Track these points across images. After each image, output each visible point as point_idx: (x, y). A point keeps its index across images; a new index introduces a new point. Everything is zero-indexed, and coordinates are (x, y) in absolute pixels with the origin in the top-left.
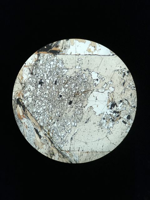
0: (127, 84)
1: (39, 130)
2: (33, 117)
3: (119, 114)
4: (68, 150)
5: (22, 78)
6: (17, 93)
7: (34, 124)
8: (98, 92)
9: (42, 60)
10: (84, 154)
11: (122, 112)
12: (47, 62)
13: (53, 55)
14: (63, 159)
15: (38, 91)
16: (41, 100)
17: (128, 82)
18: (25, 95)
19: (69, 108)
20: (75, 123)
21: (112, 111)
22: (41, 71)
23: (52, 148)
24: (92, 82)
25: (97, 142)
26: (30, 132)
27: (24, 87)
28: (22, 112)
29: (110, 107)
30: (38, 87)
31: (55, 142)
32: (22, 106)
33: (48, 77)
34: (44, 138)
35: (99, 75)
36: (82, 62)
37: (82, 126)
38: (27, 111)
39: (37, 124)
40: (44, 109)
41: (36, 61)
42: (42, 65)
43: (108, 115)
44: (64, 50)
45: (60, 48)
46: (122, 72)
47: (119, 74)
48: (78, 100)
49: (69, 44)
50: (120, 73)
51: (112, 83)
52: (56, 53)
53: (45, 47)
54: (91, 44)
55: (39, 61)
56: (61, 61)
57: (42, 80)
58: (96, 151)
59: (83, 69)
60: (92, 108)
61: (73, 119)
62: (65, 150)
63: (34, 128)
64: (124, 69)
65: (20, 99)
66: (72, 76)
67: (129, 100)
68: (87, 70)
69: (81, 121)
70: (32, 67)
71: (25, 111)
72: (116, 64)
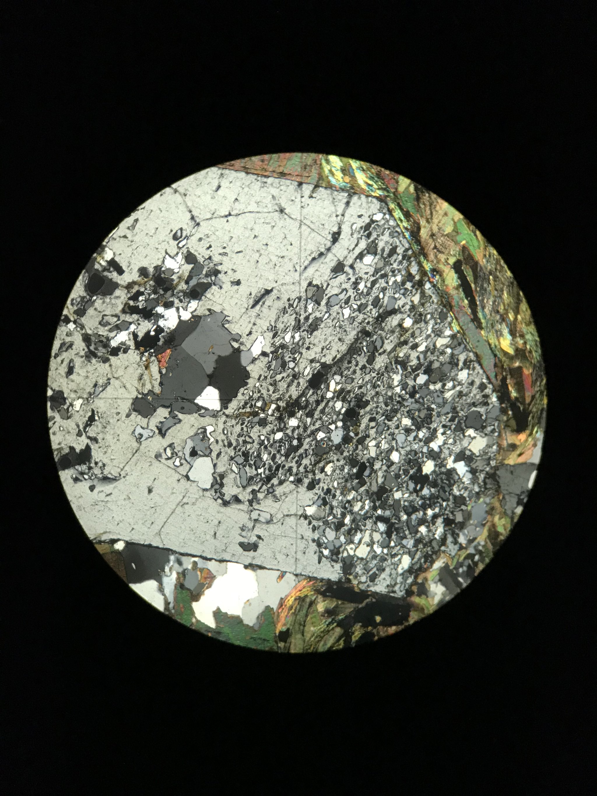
0: (77, 416)
1: (460, 293)
2: (472, 350)
3: (131, 303)
4: (355, 198)
6: (520, 455)
7: (473, 320)
9: (400, 571)
10: (298, 170)
11: (121, 307)
13: (355, 582)
17: (73, 425)
18: (489, 441)
20: (311, 299)
21: (156, 318)
24: (216, 449)
25: (239, 207)
27: (488, 476)
29: (163, 337)
30: (436, 466)
31: (404, 237)
32: (509, 400)
34: (442, 257)
35: (183, 470)
36: (244, 534)
37: (288, 279)
38: (492, 375)
40: (425, 372)
41: (426, 570)
43: (178, 309)
44: (306, 596)
45: (322, 606)
46: (90, 468)
47: (105, 461)
48: (283, 386)
50: (100, 464)
51: (139, 430)
52: (341, 590)
53: (378, 619)
55: (415, 567)
56: (326, 552)
57: (415, 491)
58: (247, 173)
59: (245, 507)
60: (236, 345)
61: (318, 314)
62: (367, 196)
64: (81, 478)
65: (513, 431)
66: (293, 486)
67: (82, 353)
68: (227, 498)
69: (289, 300)
70: (443, 548)
71: (500, 377)
72: (109, 505)
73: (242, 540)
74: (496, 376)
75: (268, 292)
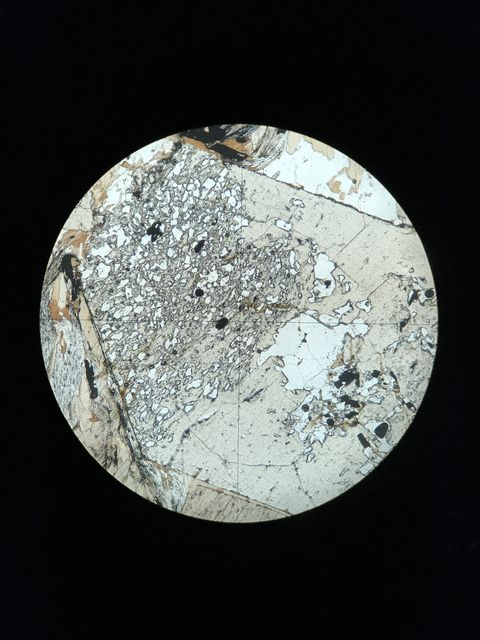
0: (414, 328)
1: (96, 372)
2: (95, 326)
3: (356, 411)
4: (165, 463)
5: (104, 197)
6: (72, 237)
7: (90, 349)
8: (318, 320)
9: (183, 163)
10: (207, 493)
11: (365, 408)
12: (196, 175)
13: (220, 161)
14: (140, 485)
15: (137, 254)
16: (136, 284)
17: (418, 322)
18: (94, 252)
19: (213, 339)
20: (215, 388)
21: (339, 395)
22: (168, 196)
23: (119, 439)
24: (309, 284)
25: (260, 471)
26: (68, 367)
27: (101, 225)
28: (68, 299)
29: (336, 379)
30: (140, 240)
31: (132, 425)
32: (73, 281)
33: (181, 222)
34: (105, 403)
35: (338, 272)
36: (299, 214)
37: (230, 407)
38: (83, 303)
39: (97, 351)
40: (135, 315)
41: (162, 161)
42: (177, 179)
43: (321, 399)
44: (260, 157)
45: (249, 147)
46: (411, 286)
47: (397, 290)
48: (249, 323)
49: (280, 145)
50: (402, 288)
51: (367, 309)
52: (231, 156)
53: (207, 129)
54: (345, 170)
55: (171, 164)
56: (238, 188)
57: (160, 224)
58: (247, 497)
59: (295, 235)
60: (280, 362)
61: (212, 376)
62: (155, 462)
63: (86, 362)
64: (419, 280)
65: (75, 257)
66: (255, 244)
67: (401, 377)
68: (308, 244)
69: (232, 390)
70: (146, 175)
71: (77, 300)
72: (401, 256)
73: (302, 209)
74: (80, 302)
75: (247, 400)
